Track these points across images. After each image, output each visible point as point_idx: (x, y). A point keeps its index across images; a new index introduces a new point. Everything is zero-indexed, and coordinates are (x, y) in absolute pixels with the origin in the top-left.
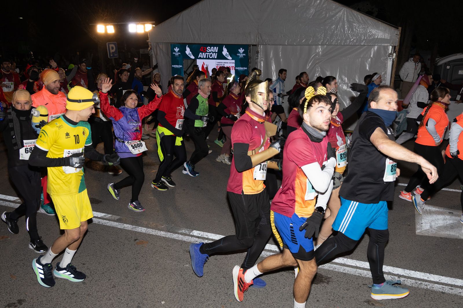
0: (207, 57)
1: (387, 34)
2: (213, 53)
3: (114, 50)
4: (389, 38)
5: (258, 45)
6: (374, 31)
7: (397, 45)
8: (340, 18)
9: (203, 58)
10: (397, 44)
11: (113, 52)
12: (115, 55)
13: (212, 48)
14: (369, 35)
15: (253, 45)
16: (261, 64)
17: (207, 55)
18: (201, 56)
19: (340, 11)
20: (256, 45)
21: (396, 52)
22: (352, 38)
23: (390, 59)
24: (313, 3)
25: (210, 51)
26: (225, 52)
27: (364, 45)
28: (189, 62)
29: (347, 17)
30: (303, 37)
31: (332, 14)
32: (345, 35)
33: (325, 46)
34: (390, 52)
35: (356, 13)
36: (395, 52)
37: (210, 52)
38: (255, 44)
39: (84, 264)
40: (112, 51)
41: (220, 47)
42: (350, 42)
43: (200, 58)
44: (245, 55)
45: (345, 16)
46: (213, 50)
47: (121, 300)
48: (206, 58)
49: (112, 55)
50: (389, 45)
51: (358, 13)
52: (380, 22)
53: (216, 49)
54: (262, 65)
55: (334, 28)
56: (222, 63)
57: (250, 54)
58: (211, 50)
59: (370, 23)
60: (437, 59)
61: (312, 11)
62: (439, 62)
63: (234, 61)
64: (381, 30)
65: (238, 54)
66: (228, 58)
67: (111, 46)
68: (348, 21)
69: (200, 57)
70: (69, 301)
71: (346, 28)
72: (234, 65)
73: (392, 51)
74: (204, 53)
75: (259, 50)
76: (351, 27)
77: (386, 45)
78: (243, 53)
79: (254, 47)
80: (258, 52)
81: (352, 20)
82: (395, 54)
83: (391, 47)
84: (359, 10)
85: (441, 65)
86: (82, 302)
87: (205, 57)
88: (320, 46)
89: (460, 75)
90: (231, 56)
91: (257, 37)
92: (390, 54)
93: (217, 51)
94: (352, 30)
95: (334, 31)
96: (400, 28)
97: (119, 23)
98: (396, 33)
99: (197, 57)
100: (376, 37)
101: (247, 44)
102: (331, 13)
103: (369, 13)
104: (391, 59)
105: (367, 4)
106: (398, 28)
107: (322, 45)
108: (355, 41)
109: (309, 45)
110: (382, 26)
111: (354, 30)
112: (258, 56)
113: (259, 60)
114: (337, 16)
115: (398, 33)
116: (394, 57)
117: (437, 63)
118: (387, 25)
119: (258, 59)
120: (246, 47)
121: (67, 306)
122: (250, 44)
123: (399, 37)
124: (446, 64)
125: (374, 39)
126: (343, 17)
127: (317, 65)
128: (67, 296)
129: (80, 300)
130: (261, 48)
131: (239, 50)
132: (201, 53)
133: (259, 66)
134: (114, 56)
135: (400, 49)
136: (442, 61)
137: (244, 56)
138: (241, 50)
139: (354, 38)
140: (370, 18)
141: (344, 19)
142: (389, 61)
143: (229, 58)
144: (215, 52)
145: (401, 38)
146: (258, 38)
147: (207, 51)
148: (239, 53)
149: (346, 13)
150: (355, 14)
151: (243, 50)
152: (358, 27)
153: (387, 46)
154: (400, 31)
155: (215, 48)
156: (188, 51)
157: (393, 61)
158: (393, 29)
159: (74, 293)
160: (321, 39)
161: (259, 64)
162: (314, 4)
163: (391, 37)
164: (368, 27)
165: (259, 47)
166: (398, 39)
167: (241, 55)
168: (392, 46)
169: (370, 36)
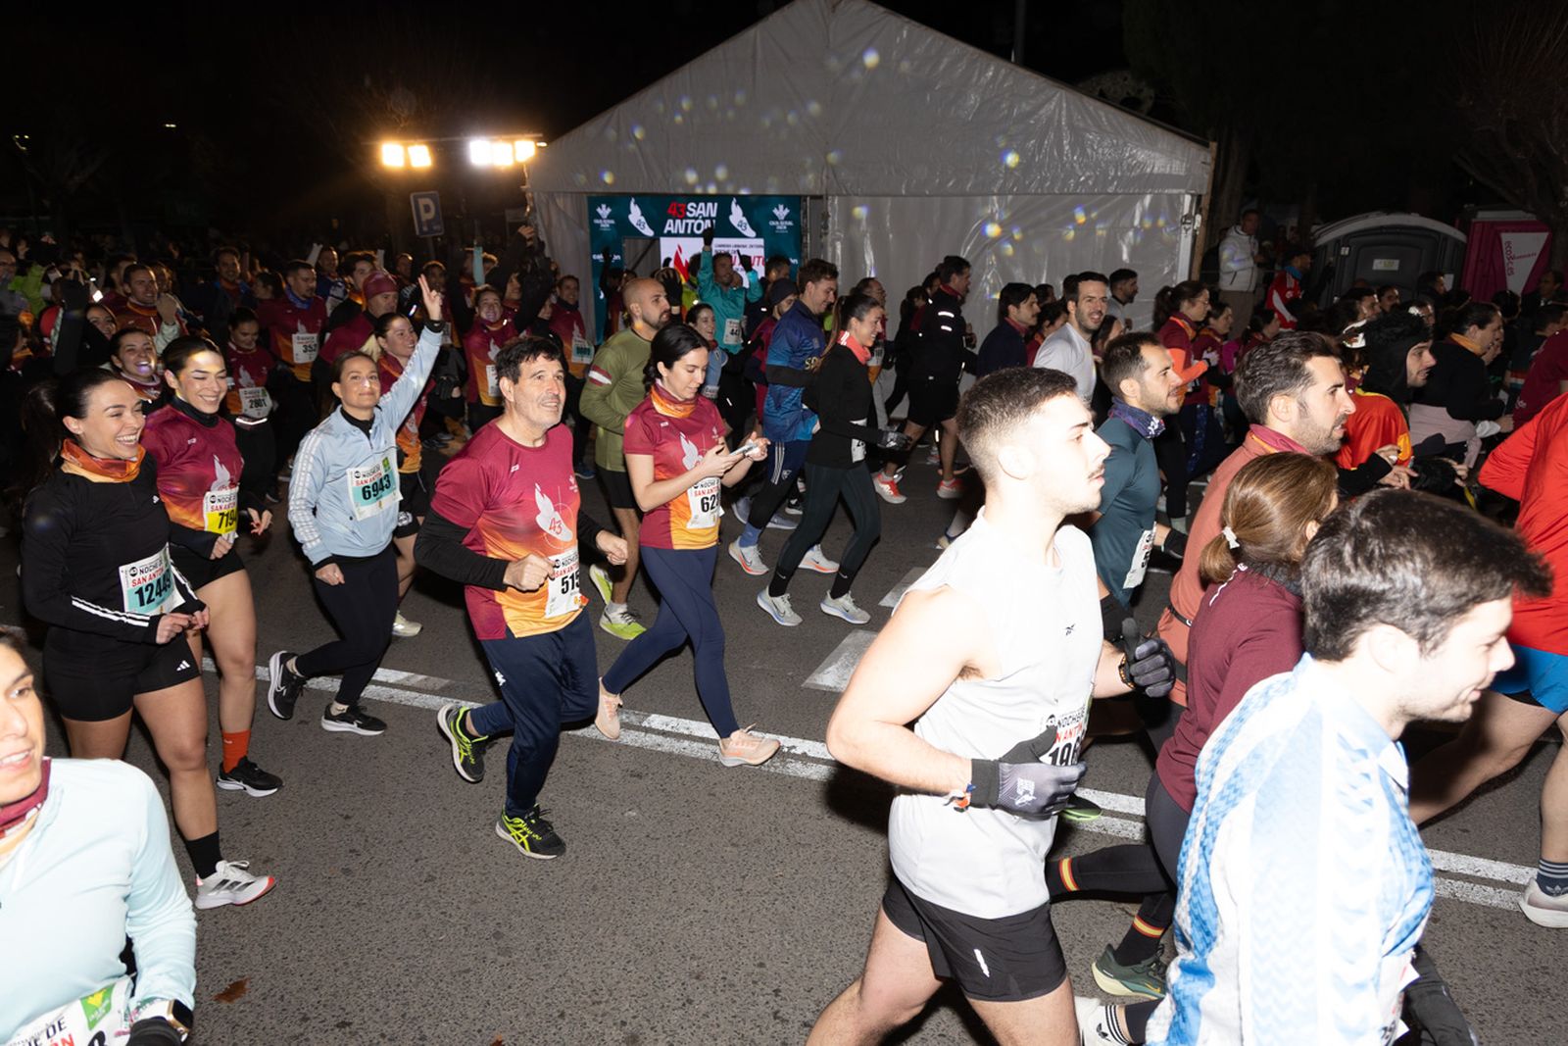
0: (689, 231)
1: (1178, 162)
2: (704, 219)
3: (431, 215)
4: (1182, 174)
5: (827, 195)
6: (1141, 156)
7: (1204, 192)
8: (1050, 119)
9: (678, 235)
10: (1205, 190)
11: (429, 222)
12: (435, 228)
13: (702, 204)
14: (1129, 165)
15: (814, 197)
16: (834, 248)
17: (687, 224)
18: (672, 229)
19: (1048, 100)
20: (820, 197)
21: (1204, 212)
22: (1084, 174)
23: (1187, 230)
24: (974, 80)
25: (695, 214)
26: (737, 216)
27: (1116, 194)
28: (641, 244)
29: (1070, 117)
30: (950, 172)
31: (1028, 109)
32: (1064, 165)
33: (1010, 197)
34: (1186, 211)
35: (1092, 105)
36: (1199, 210)
37: (696, 218)
38: (818, 193)
39: (347, 817)
40: (426, 217)
41: (723, 202)
42: (1077, 184)
43: (669, 234)
44: (790, 223)
45: (1064, 113)
46: (703, 212)
47: (451, 916)
48: (685, 235)
49: (425, 229)
50: (1183, 191)
51: (1099, 104)
52: (1158, 130)
53: (712, 209)
54: (839, 252)
55: (1033, 145)
56: (728, 246)
57: (807, 222)
58: (699, 212)
59: (1132, 132)
60: (1314, 228)
61: (973, 99)
62: (1319, 237)
63: (761, 241)
64: (1161, 152)
65: (772, 223)
66: (745, 233)
67: (422, 202)
68: (1072, 127)
69: (669, 232)
70: (303, 925)
71: (1067, 148)
72: (761, 252)
73: (1191, 207)
74: (678, 221)
75: (830, 209)
76: (1079, 144)
77: (1175, 191)
78: (787, 218)
79: (819, 201)
80: (826, 216)
81: (1081, 125)
82: (1199, 218)
83: (1188, 199)
84: (1103, 97)
85: (1325, 246)
86: (340, 926)
87: (682, 231)
88: (995, 198)
89: (1377, 271)
90: (753, 228)
91: (825, 173)
92: (1187, 217)
93: (714, 215)
94: (1084, 153)
95: (1033, 156)
96: (1214, 145)
97: (443, 140)
98: (1202, 158)
99: (659, 231)
100: (1149, 170)
101: (797, 193)
102: (1024, 105)
103: (1129, 105)
104: (1190, 232)
105: (1125, 79)
106: (1206, 145)
107: (1001, 194)
108: (1090, 183)
109: (962, 195)
110: (1165, 139)
111: (1089, 151)
112: (826, 227)
113: (829, 238)
114: (1042, 112)
115: (1209, 159)
116: (1197, 225)
117: (1315, 240)
118: (1177, 138)
119: (826, 234)
120: (794, 202)
121: (297, 938)
122: (805, 193)
123: (1210, 168)
124: (1338, 243)
125: (1142, 175)
126: (1057, 117)
127: (987, 251)
128: (299, 908)
129: (335, 921)
130: (835, 202)
131: (775, 211)
132: (670, 221)
133: (830, 254)
134: (431, 230)
135: (1213, 204)
136: (1328, 236)
137: (788, 227)
138: (781, 212)
139: (1088, 174)
140: (1131, 118)
141: (1059, 121)
142: (1183, 235)
143: (750, 232)
144: (710, 218)
145: (1215, 171)
146: (827, 177)
147: (688, 214)
148: (775, 218)
149: (1064, 105)
150: (1091, 108)
151: (787, 211)
152: (1099, 142)
153: (1178, 195)
154: (1214, 154)
155: (710, 205)
156: (636, 216)
157: (1195, 237)
158: (1193, 149)
159: (319, 901)
160: (998, 178)
161: (830, 249)
162: (979, 79)
163: (1188, 170)
164: (1125, 144)
165: (830, 202)
166: (1207, 177)
167: (782, 226)
168: (1192, 195)
169: (1131, 168)
